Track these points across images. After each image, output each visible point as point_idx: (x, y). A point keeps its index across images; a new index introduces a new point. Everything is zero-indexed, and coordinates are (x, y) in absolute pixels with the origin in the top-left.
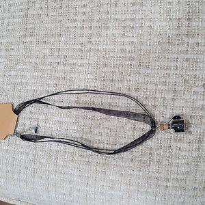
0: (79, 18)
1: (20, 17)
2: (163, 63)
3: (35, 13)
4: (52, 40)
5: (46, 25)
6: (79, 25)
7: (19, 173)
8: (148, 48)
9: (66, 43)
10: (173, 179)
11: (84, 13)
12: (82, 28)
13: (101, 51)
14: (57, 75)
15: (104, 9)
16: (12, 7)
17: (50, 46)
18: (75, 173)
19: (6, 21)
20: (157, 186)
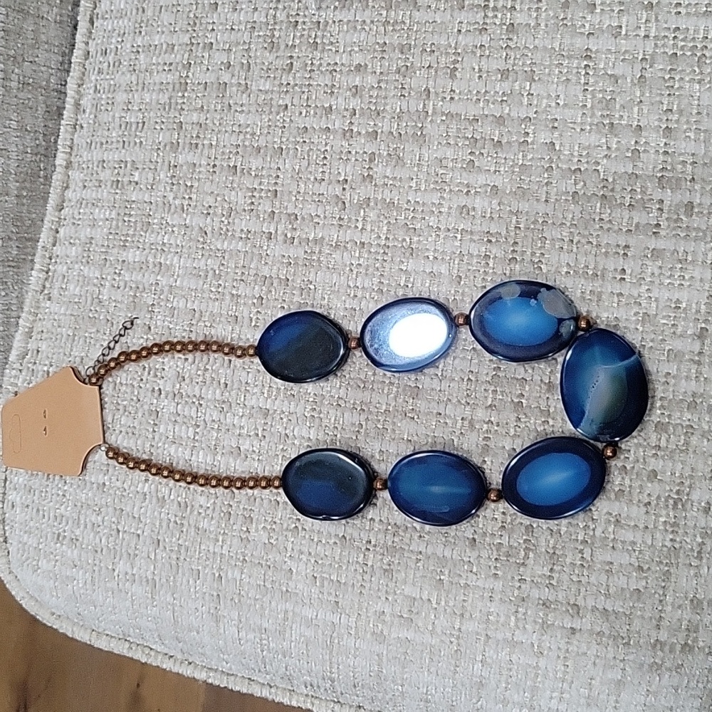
0: (339, 103)
1: (162, 88)
2: (582, 260)
3: (210, 78)
4: (255, 163)
5: (241, 118)
6: (338, 124)
7: (132, 557)
8: (541, 208)
9: (297, 176)
10: (594, 609)
11: (356, 91)
12: (348, 134)
13: (399, 208)
14: (266, 271)
15: (417, 81)
16: (142, 56)
17: (248, 182)
18: (302, 568)
19: (121, 97)
20: (545, 627)
